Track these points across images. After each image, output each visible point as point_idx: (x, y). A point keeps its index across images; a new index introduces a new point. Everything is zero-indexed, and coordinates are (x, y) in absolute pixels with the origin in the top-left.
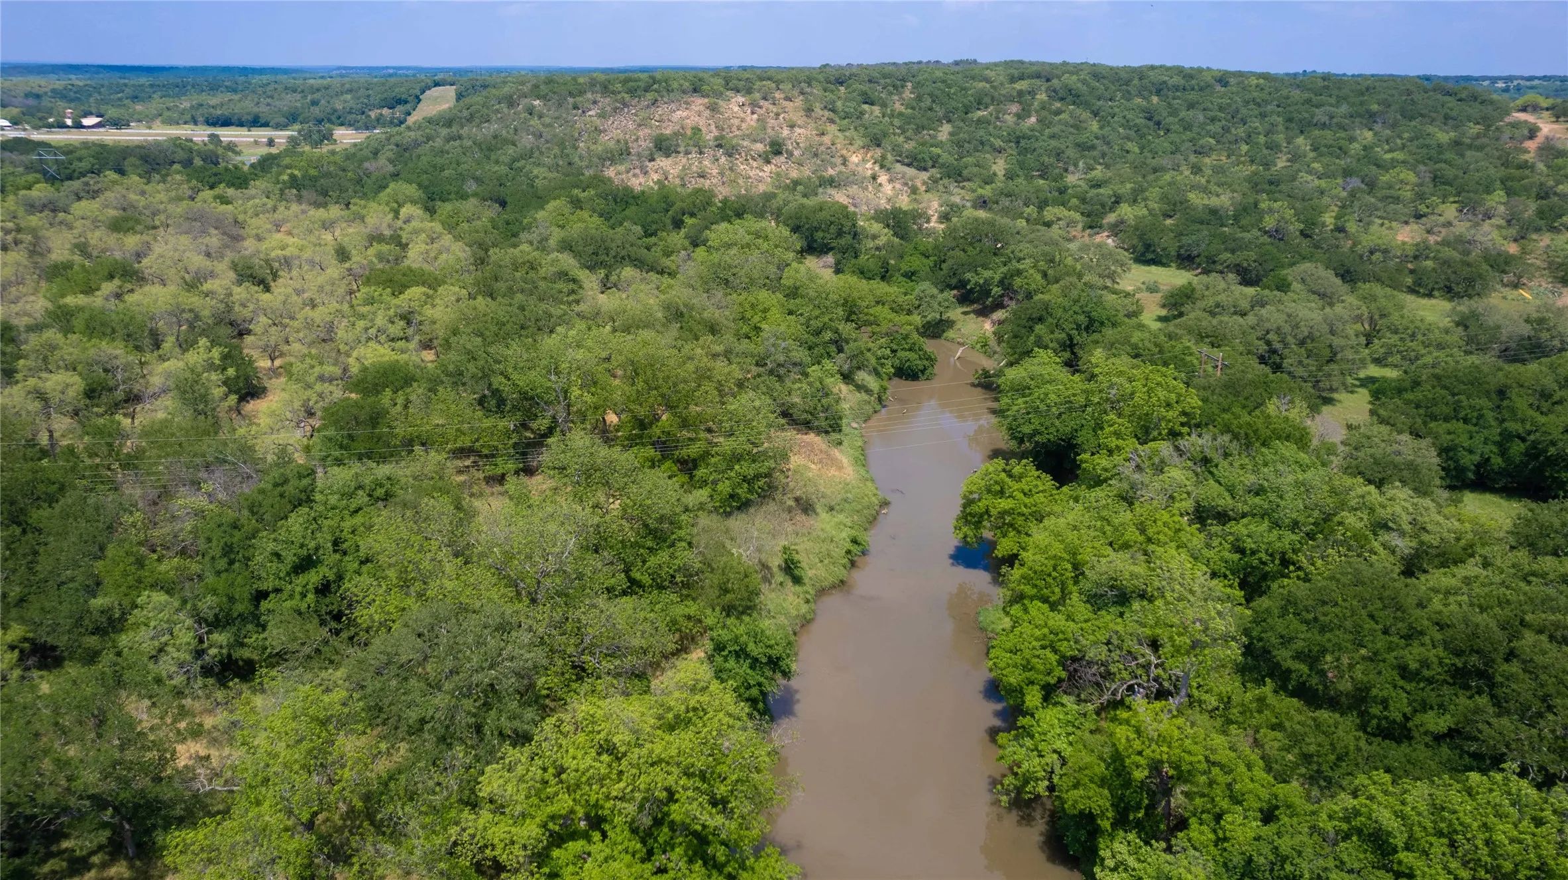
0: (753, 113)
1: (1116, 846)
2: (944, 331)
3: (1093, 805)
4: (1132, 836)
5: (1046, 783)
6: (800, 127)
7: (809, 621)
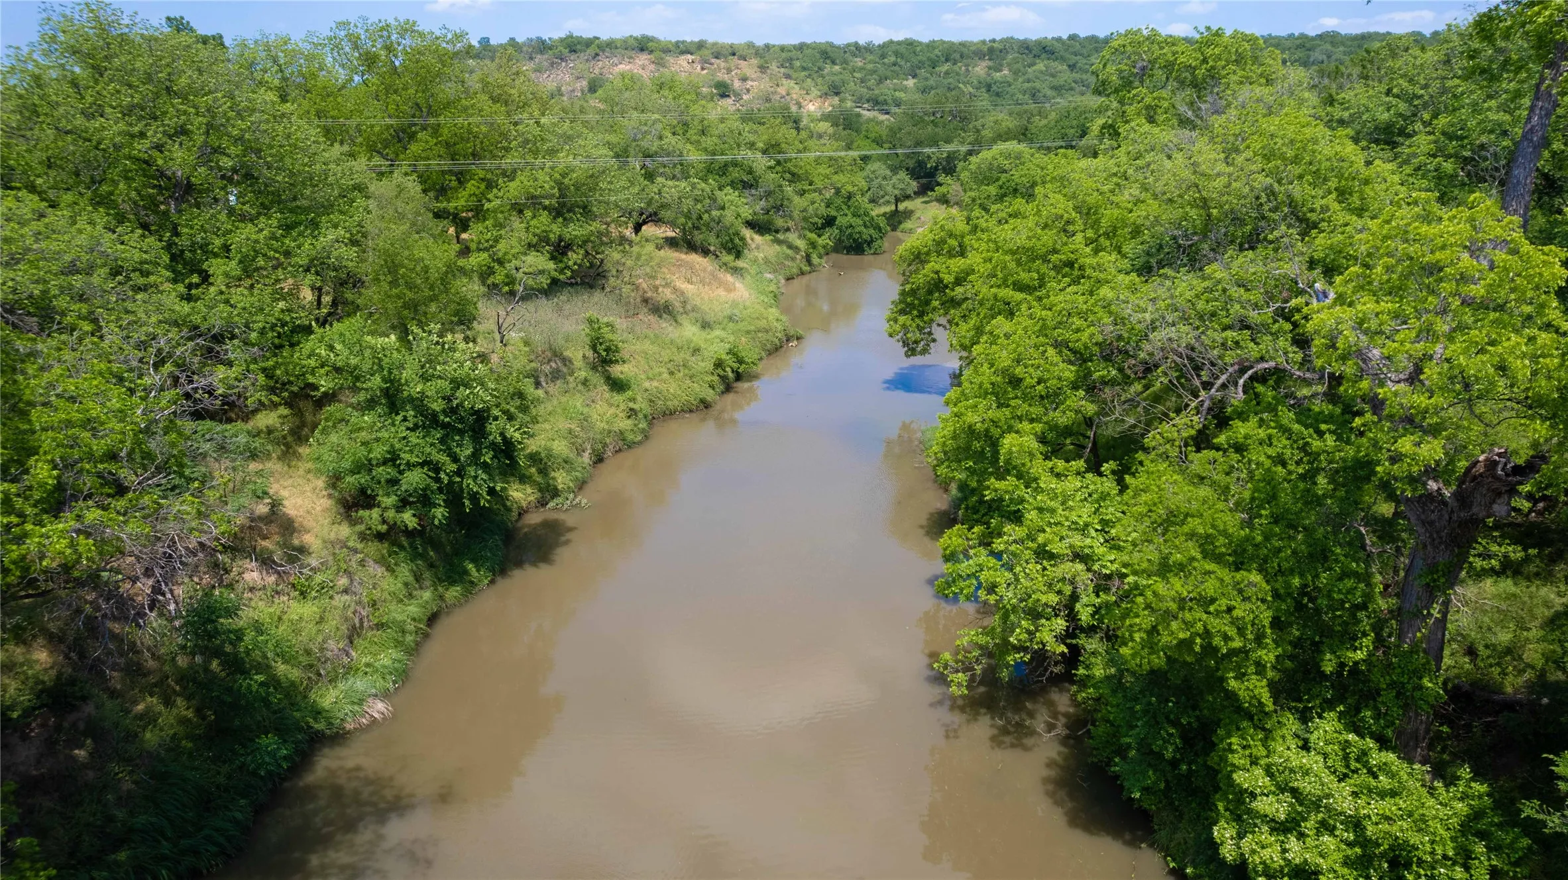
0: (703, 69)
1: (1286, 752)
2: (900, 223)
3: (1215, 624)
4: (1327, 727)
5: (1060, 624)
6: (753, 80)
7: (631, 445)
